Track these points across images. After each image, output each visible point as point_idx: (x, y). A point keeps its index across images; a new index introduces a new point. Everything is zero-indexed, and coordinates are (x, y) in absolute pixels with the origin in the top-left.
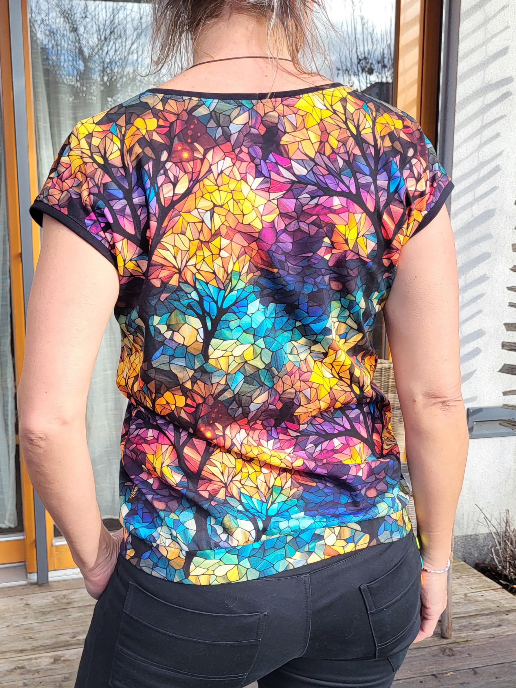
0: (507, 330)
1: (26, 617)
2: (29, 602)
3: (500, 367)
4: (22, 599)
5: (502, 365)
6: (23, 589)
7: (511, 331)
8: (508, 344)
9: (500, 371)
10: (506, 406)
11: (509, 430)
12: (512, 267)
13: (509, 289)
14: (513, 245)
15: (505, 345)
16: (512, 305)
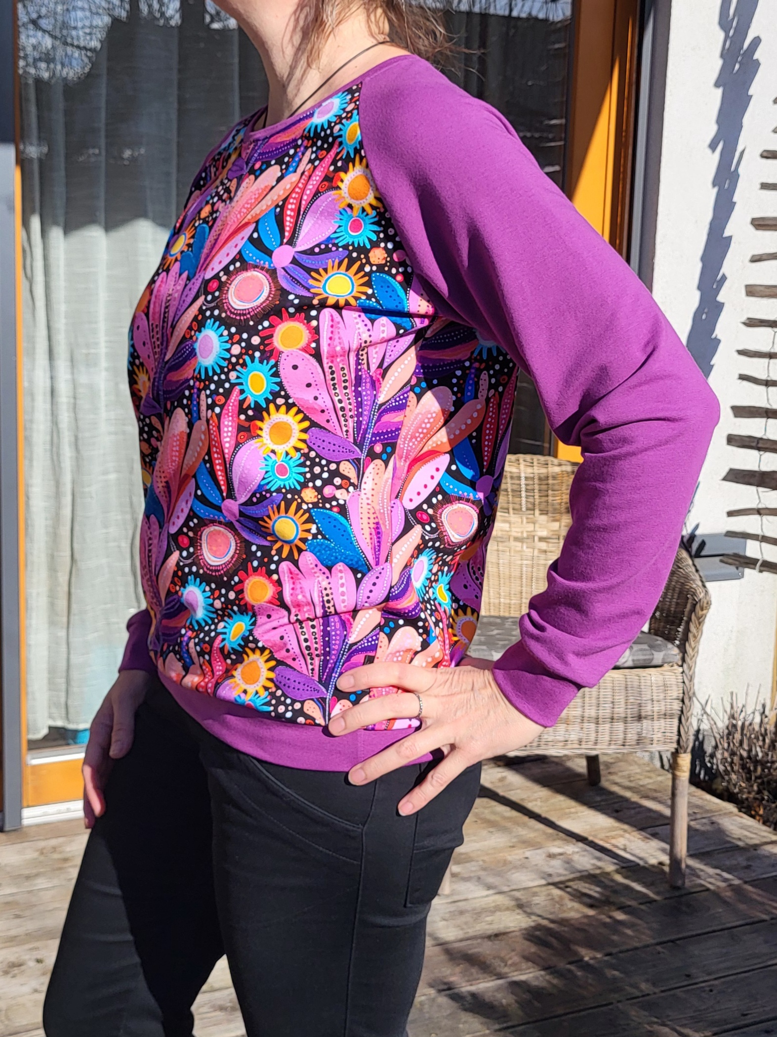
0: (736, 416)
3: (724, 474)
5: (727, 470)
7: (742, 417)
8: (737, 438)
9: (725, 479)
10: (730, 534)
11: (732, 569)
12: (744, 319)
13: (741, 352)
14: (747, 286)
15: (732, 440)
16: (743, 377)
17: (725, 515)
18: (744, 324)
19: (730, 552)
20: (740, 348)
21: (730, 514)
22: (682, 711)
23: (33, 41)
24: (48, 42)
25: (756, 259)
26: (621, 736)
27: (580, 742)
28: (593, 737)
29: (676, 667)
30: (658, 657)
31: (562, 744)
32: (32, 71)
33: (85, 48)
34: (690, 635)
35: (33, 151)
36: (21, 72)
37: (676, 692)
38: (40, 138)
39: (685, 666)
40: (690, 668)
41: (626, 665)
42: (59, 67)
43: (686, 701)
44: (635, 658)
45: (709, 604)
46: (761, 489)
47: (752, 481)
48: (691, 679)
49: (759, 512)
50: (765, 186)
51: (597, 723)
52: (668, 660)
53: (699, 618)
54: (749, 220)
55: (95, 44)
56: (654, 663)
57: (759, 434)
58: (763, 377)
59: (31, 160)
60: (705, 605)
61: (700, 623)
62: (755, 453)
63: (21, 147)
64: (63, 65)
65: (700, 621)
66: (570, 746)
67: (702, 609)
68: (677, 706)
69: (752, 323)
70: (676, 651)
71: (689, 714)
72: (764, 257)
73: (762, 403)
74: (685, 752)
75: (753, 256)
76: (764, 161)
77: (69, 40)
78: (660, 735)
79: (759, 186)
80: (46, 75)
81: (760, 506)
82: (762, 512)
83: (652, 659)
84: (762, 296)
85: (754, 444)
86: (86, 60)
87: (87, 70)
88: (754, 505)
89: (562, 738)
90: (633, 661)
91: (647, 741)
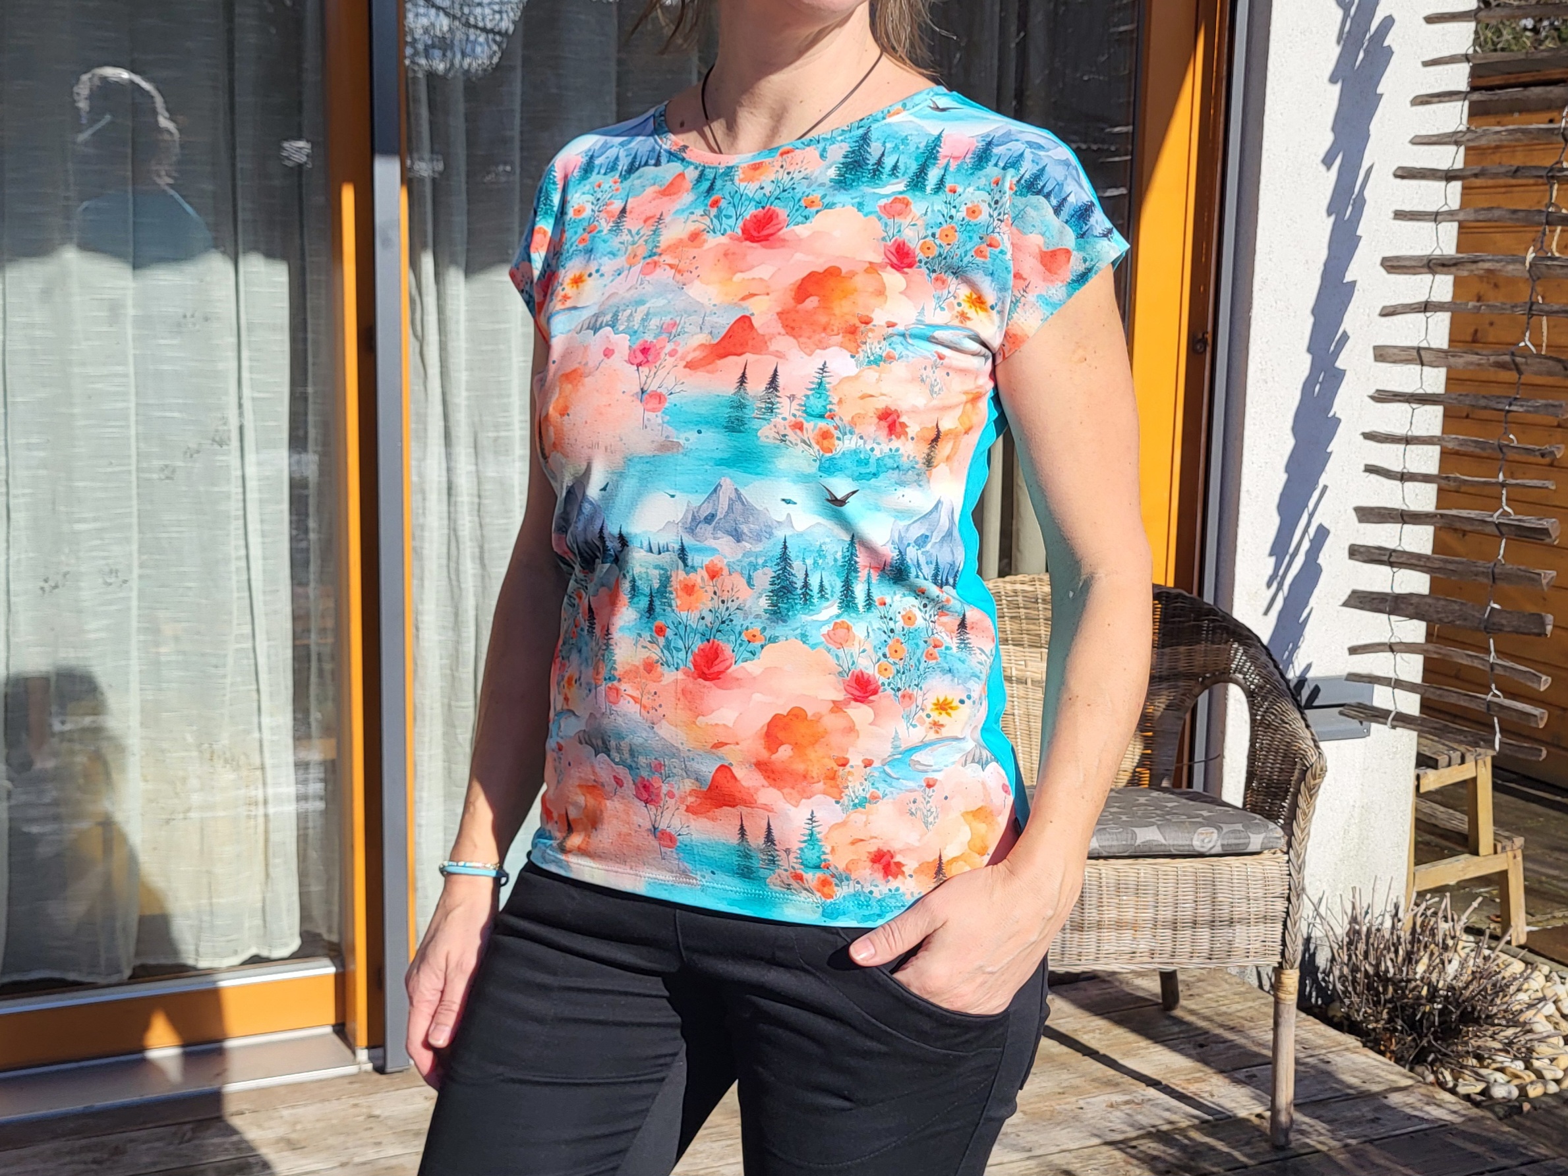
0: (1361, 521)
1: (379, 1144)
2: (377, 1112)
3: (1344, 598)
4: (356, 1105)
5: (1349, 592)
6: (351, 1083)
7: (1368, 521)
8: (1362, 549)
9: (1345, 604)
10: (1353, 677)
11: (1355, 724)
12: (1372, 392)
13: (1368, 436)
14: (1375, 348)
15: (1356, 552)
16: (1371, 469)
17: (1347, 652)
18: (1372, 398)
19: (1353, 701)
20: (1367, 430)
21: (1353, 650)
22: (1288, 913)
23: (424, 21)
24: (444, 23)
25: (1388, 312)
26: (1206, 946)
27: (1152, 954)
28: (1168, 947)
29: (1279, 854)
30: (1256, 841)
31: (1128, 956)
32: (423, 61)
33: (492, 31)
34: (1299, 812)
35: (424, 168)
36: (407, 62)
37: (1280, 889)
38: (432, 151)
39: (1291, 852)
40: (1298, 856)
41: (1213, 851)
42: (459, 56)
43: (1293, 899)
44: (1225, 842)
45: (1323, 770)
46: (1393, 618)
47: (1381, 606)
48: (1300, 870)
49: (1391, 648)
50: (1400, 215)
51: (1175, 929)
52: (1270, 845)
53: (1310, 790)
54: (1379, 261)
55: (506, 25)
56: (1251, 849)
57: (1391, 544)
58: (1397, 468)
59: (421, 180)
60: (1318, 772)
61: (1311, 797)
62: (1386, 570)
63: (408, 162)
64: (464, 55)
65: (1312, 792)
66: (1138, 960)
67: (1315, 779)
68: (1281, 905)
69: (1383, 397)
70: (1279, 832)
71: (1297, 917)
72: (1399, 310)
73: (1396, 503)
74: (1291, 968)
75: (1384, 308)
76: (1399, 181)
77: (472, 20)
78: (1258, 945)
79: (1392, 215)
80: (441, 67)
81: (1393, 640)
82: (1395, 648)
83: (1248, 844)
84: (1394, 362)
85: (1385, 558)
86: (495, 48)
87: (495, 60)
88: (1385, 639)
89: (1128, 949)
90: (1223, 845)
91: (1242, 953)
